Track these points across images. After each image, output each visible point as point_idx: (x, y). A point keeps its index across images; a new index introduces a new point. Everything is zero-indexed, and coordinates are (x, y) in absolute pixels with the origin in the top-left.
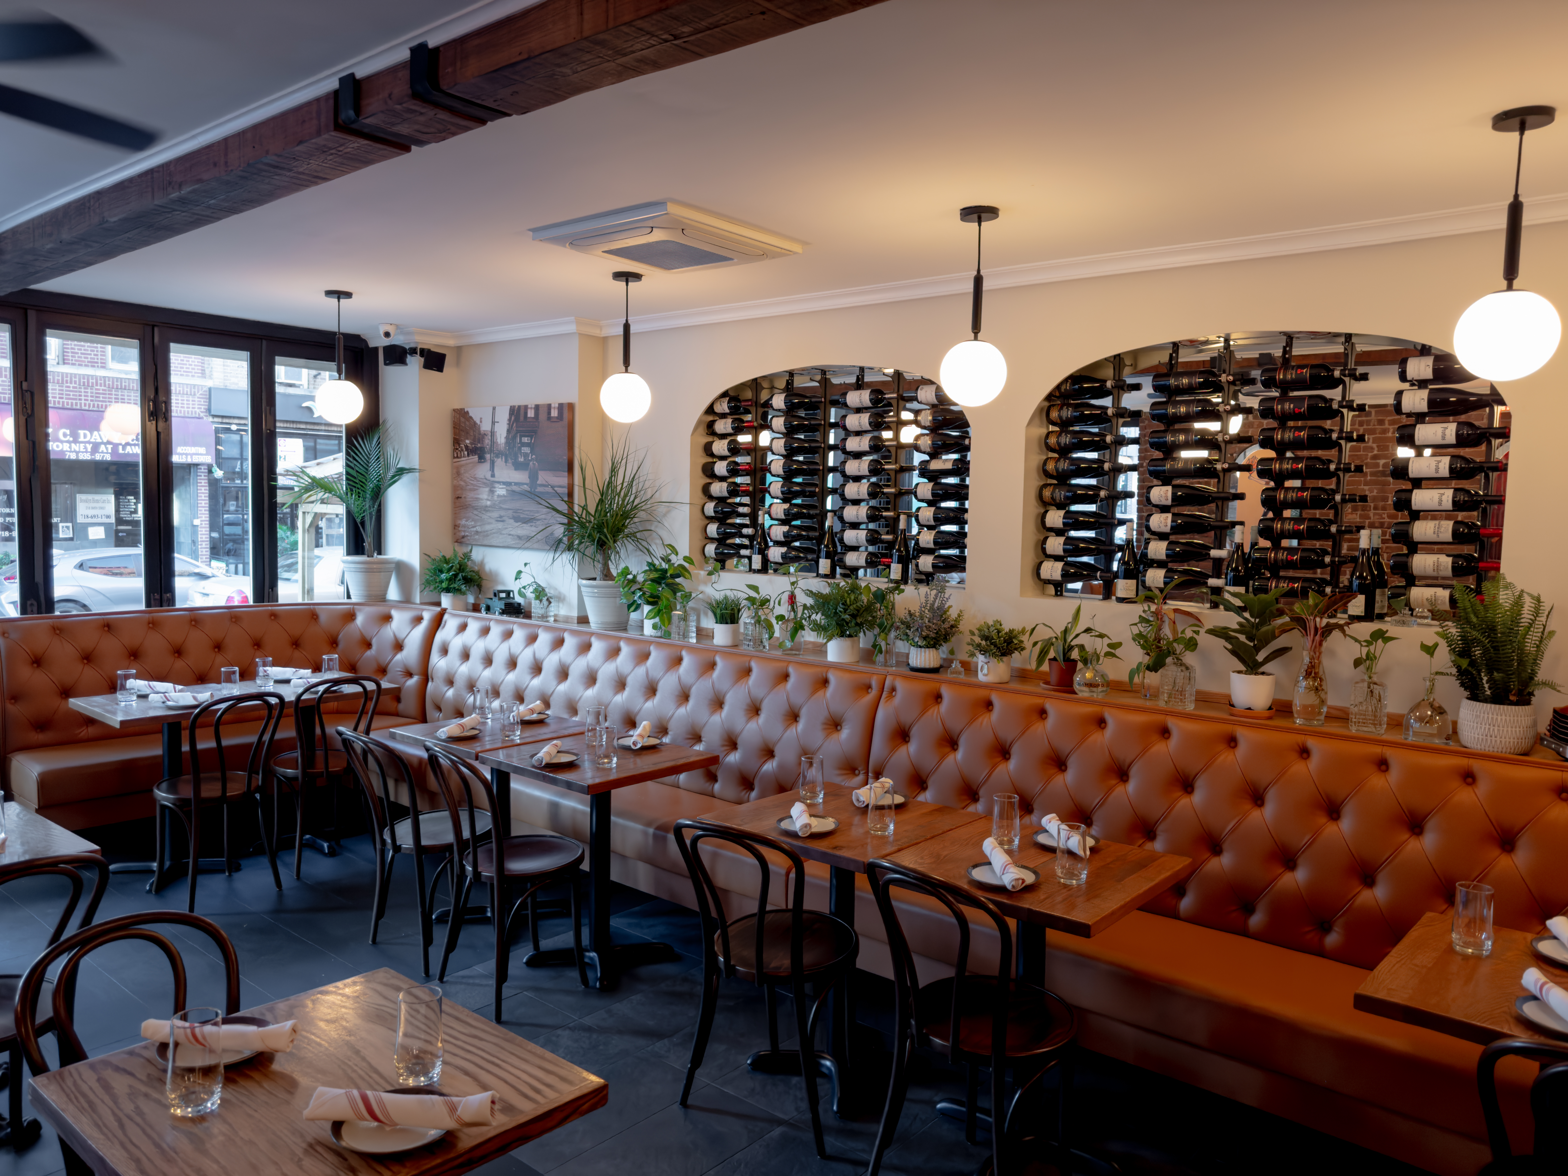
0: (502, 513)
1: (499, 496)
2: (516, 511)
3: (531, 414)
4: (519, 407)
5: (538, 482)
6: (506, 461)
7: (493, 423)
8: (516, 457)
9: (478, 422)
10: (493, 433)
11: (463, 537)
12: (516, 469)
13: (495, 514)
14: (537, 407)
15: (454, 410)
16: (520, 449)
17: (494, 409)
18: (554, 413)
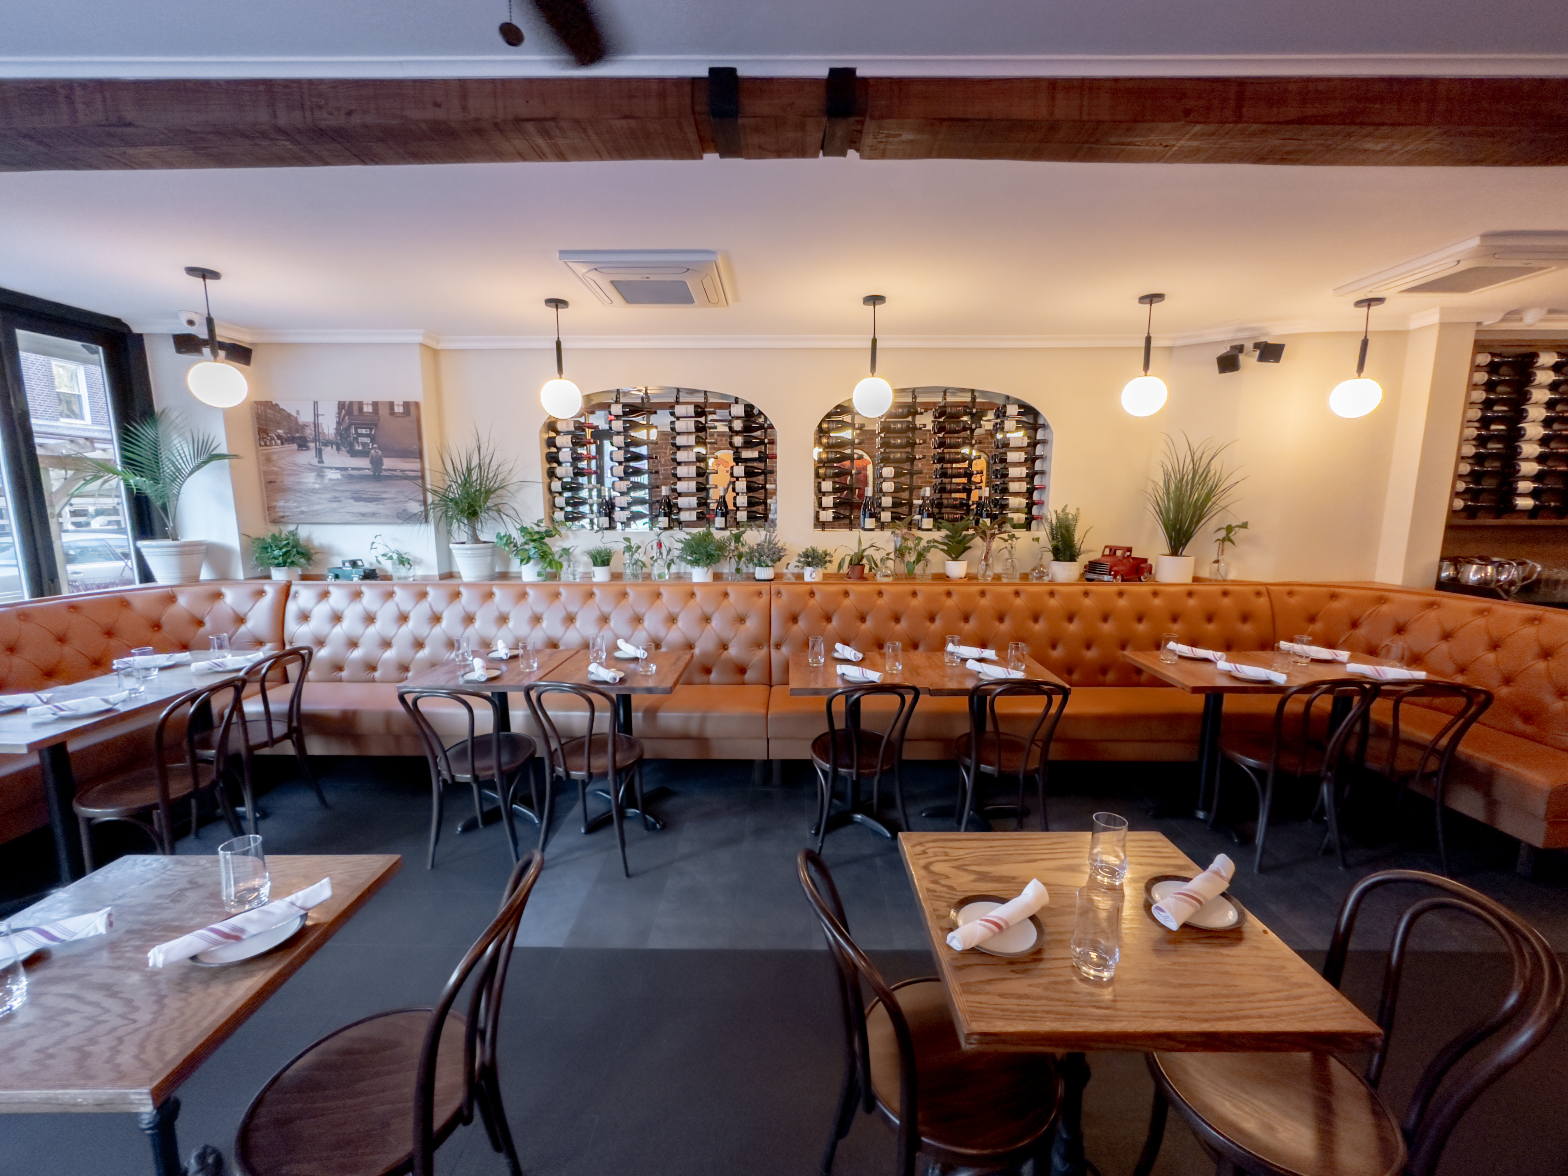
0: (337, 494)
1: (330, 480)
2: (356, 492)
3: (368, 409)
4: (351, 403)
5: (383, 467)
6: (338, 449)
7: (316, 415)
8: (351, 445)
9: (294, 414)
10: (316, 425)
11: (283, 517)
12: (352, 456)
13: (329, 495)
14: (375, 404)
15: (256, 402)
16: (356, 439)
17: (316, 403)
18: (399, 409)
